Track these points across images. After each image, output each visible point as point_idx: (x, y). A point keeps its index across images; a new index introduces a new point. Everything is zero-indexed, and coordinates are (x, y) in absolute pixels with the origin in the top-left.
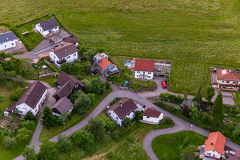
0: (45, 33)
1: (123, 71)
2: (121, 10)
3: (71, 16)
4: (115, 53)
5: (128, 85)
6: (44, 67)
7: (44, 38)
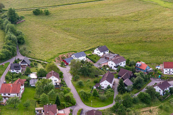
0: (102, 54)
1: (156, 71)
2: (145, 42)
3: (114, 46)
4: (149, 62)
5: (160, 78)
6: (108, 69)
7: (101, 57)
